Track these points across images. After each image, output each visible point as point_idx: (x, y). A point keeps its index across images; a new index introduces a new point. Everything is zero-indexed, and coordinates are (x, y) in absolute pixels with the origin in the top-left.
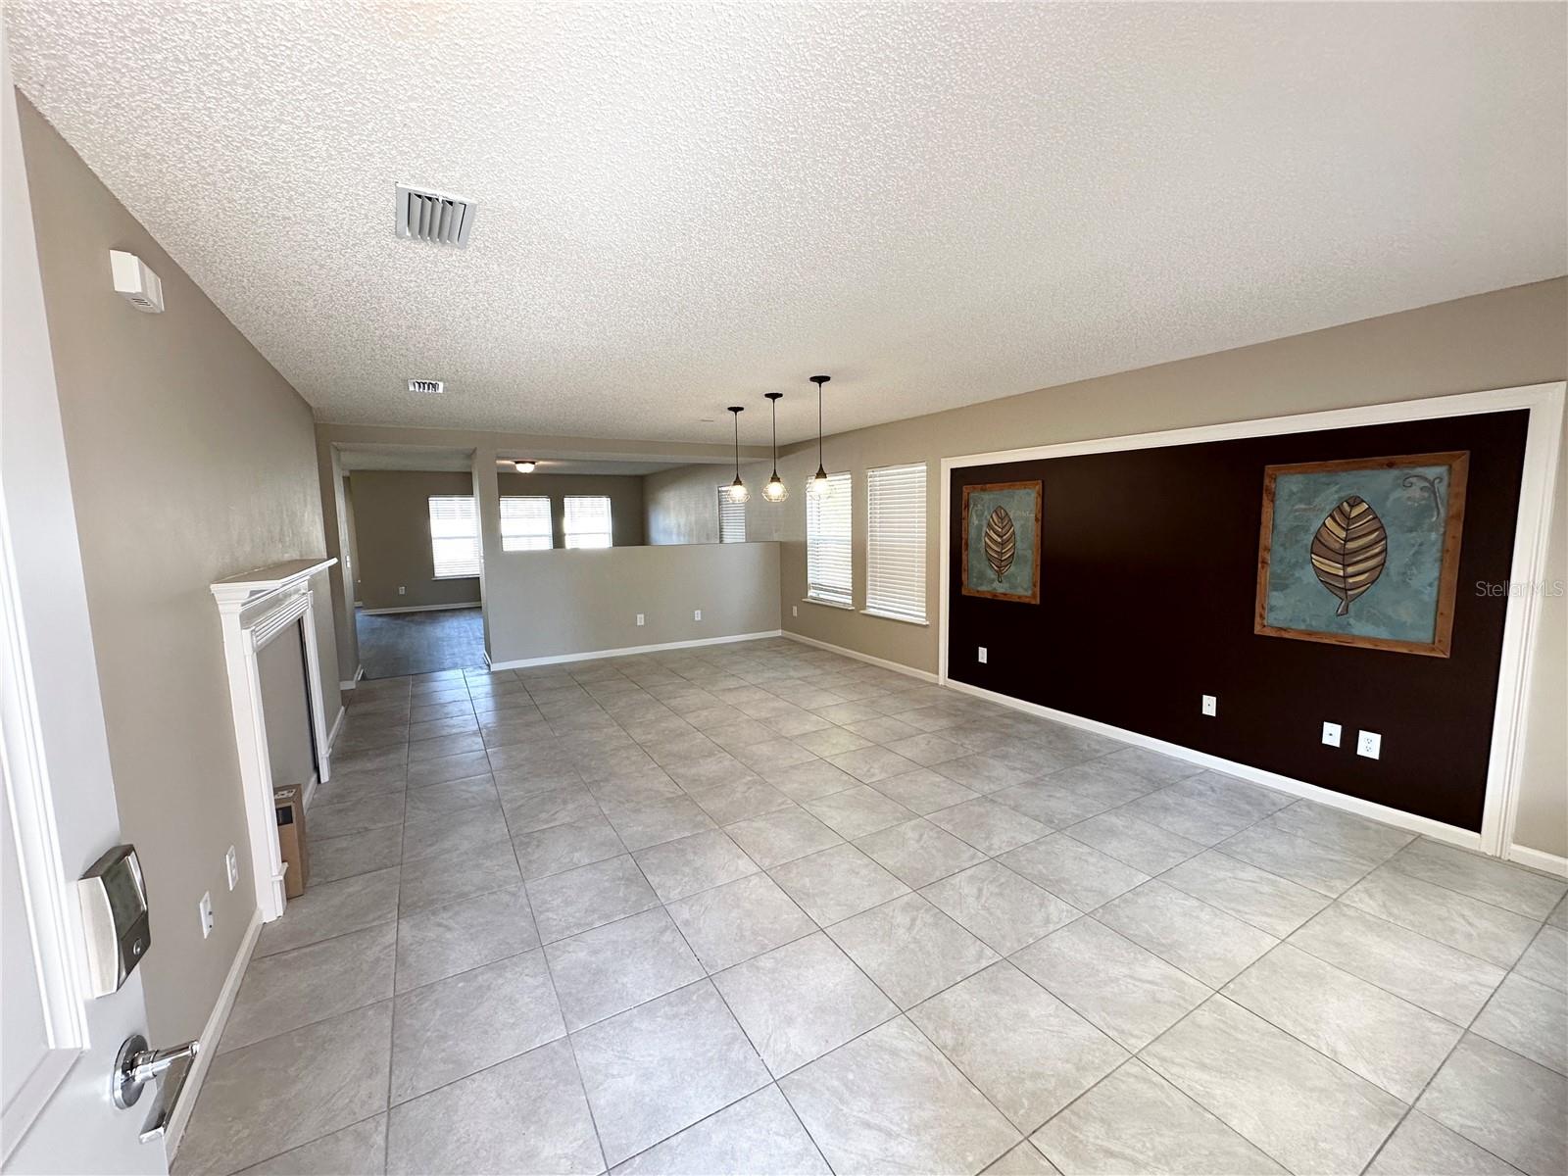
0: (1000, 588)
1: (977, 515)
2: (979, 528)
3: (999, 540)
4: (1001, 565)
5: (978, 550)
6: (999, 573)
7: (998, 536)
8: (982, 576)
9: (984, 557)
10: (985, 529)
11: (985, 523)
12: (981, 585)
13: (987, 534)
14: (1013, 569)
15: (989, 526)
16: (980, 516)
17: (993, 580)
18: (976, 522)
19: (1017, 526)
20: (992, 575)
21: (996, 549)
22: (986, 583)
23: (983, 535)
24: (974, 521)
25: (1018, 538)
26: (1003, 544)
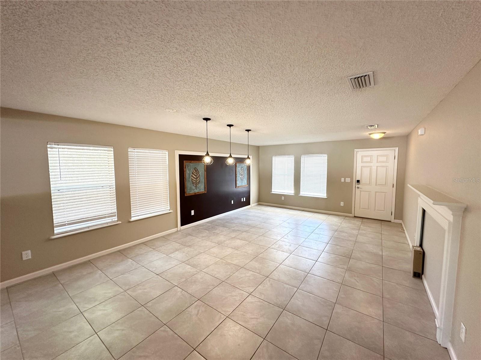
0: (197, 191)
1: (188, 170)
2: (189, 174)
3: (196, 177)
4: (196, 184)
5: (189, 181)
6: (196, 187)
7: (195, 176)
8: (191, 188)
9: (191, 182)
10: (191, 174)
11: (191, 172)
12: (191, 191)
13: (192, 176)
14: (200, 185)
15: (193, 173)
16: (189, 170)
17: (194, 189)
18: (188, 172)
19: (200, 173)
20: (194, 188)
21: (195, 180)
22: (192, 190)
23: (191, 176)
24: (187, 172)
25: (201, 176)
26: (196, 178)
